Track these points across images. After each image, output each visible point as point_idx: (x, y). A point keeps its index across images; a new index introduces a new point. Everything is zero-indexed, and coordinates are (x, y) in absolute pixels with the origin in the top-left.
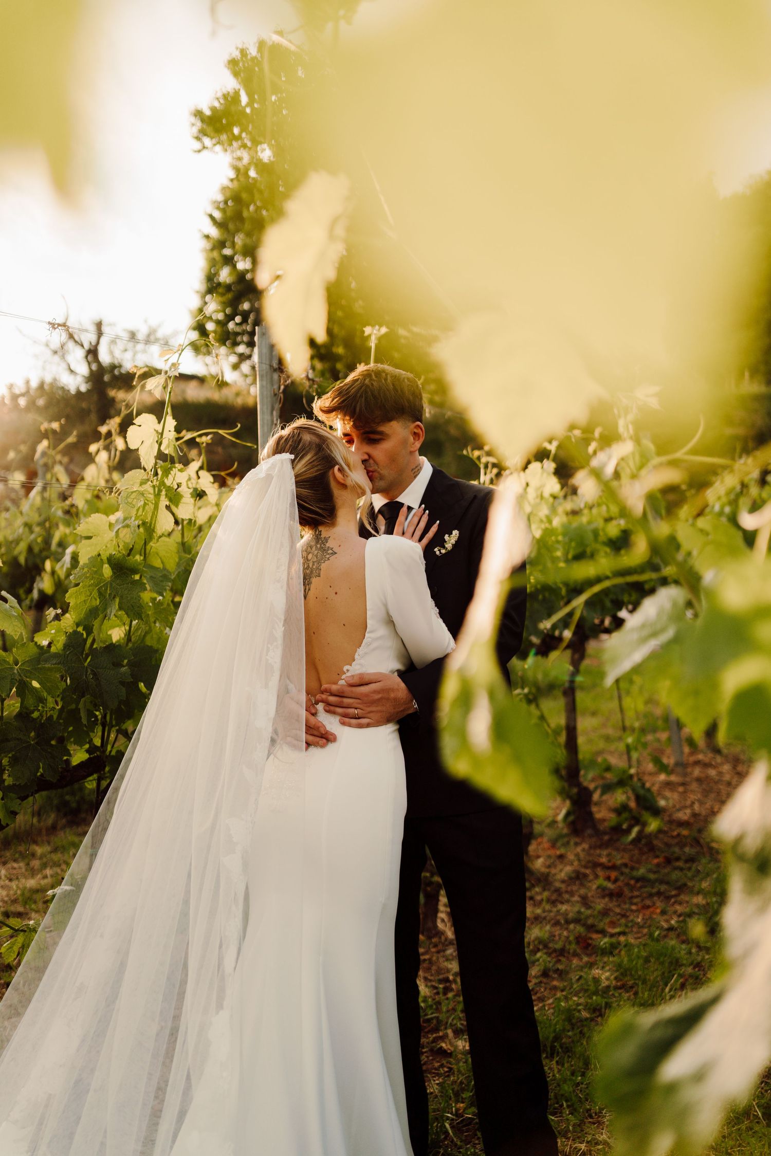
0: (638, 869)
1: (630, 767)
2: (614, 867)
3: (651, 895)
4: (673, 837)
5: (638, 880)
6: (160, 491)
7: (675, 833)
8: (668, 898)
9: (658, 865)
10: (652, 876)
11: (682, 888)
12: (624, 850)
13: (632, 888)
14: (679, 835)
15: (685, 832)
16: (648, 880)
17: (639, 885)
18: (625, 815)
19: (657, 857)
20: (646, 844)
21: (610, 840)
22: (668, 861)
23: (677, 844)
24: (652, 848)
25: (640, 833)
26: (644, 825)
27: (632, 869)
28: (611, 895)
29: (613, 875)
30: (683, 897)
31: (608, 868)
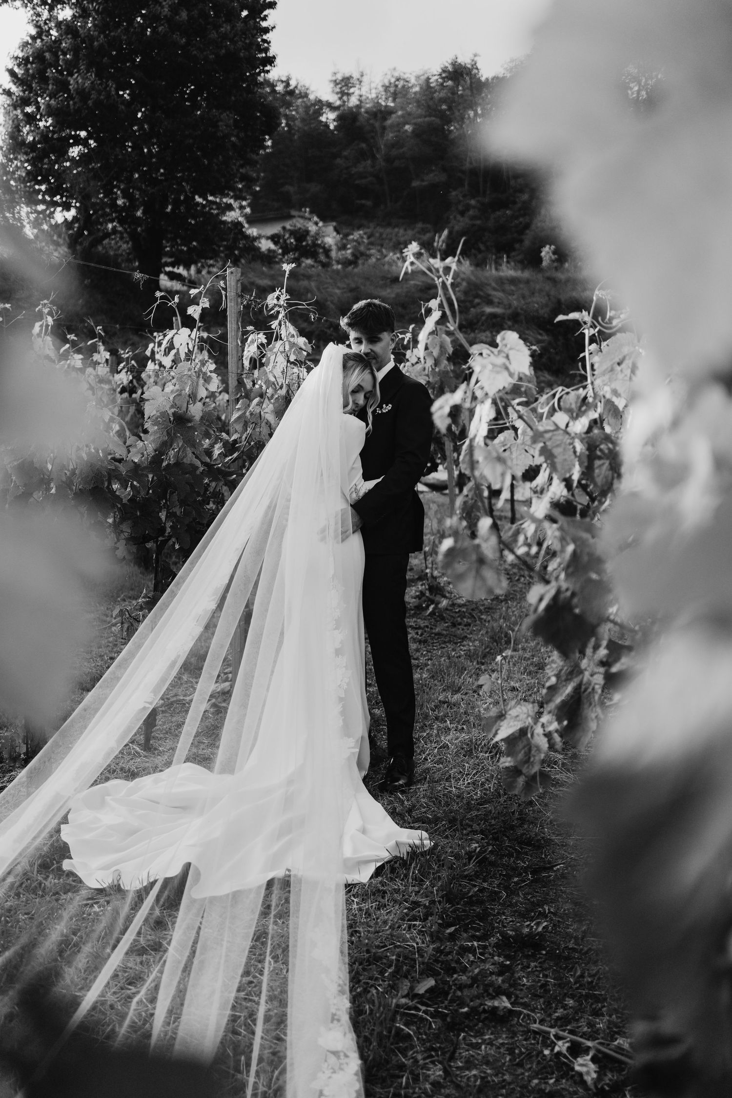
0: (435, 629)
1: (426, 568)
2: (420, 628)
3: (445, 642)
4: (456, 612)
5: (436, 634)
6: (199, 375)
7: (457, 610)
8: (456, 643)
9: (448, 627)
10: (445, 632)
11: (465, 638)
12: (425, 619)
13: (433, 639)
14: (459, 611)
15: (464, 610)
16: (443, 635)
17: (436, 637)
18: (423, 598)
19: (447, 623)
20: (439, 616)
21: (415, 613)
22: (454, 625)
23: (458, 617)
24: (443, 619)
25: (434, 609)
26: (437, 604)
27: (431, 629)
28: (420, 642)
29: (420, 632)
30: (465, 643)
31: (416, 628)
